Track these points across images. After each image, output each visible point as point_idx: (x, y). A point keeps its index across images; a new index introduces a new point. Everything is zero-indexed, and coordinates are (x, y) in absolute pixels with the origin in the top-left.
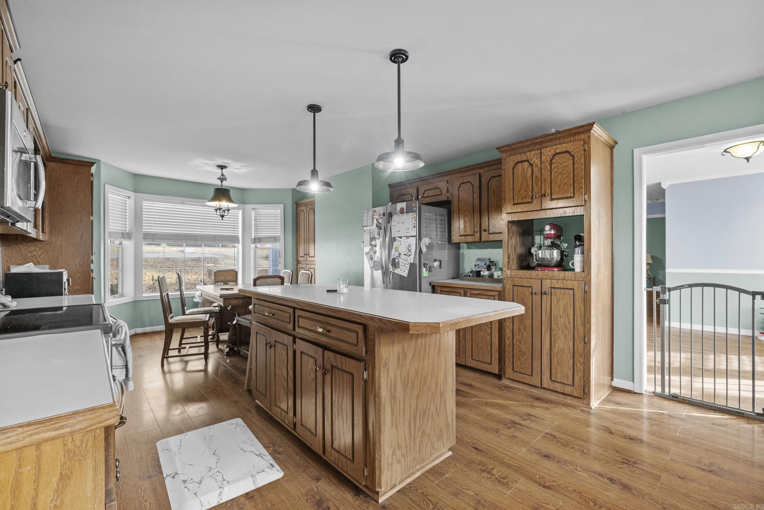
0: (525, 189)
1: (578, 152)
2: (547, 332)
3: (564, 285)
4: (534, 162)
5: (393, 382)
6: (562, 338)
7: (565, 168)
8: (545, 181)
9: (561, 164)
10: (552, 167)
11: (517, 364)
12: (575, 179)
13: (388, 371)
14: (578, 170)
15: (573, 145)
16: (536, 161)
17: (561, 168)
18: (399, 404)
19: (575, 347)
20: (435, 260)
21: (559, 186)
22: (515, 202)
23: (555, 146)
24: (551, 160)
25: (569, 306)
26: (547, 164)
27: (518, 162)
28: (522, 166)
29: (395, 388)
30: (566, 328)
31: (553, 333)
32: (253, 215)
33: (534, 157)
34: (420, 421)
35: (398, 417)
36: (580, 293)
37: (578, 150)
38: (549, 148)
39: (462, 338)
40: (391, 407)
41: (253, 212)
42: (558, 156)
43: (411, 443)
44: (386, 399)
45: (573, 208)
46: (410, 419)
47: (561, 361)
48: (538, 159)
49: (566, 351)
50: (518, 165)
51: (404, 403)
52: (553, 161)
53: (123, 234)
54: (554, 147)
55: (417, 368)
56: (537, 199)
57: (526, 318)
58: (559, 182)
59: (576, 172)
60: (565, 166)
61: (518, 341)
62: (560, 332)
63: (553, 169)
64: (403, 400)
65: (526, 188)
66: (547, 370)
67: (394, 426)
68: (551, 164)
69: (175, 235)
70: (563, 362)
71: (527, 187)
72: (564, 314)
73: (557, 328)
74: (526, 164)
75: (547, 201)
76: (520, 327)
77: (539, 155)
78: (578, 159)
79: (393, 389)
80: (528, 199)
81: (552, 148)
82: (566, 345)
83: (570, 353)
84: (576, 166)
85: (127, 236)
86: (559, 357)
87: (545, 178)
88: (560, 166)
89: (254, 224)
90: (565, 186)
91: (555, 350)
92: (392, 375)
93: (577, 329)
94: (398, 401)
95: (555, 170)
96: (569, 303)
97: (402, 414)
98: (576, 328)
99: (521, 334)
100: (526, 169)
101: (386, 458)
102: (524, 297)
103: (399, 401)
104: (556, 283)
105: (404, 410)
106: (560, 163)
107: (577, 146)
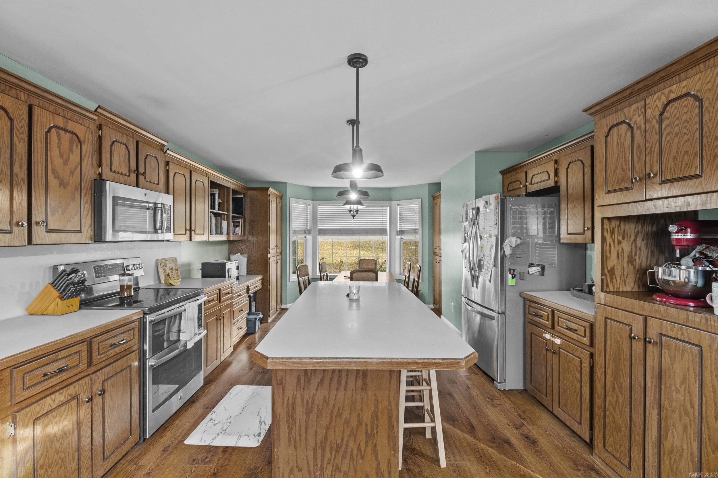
0: (622, 166)
1: (710, 90)
2: (653, 408)
3: (682, 334)
4: (636, 121)
5: (290, 402)
6: (680, 429)
7: (686, 124)
8: (651, 152)
9: (678, 118)
10: (663, 126)
11: (609, 440)
12: (705, 142)
13: (283, 390)
14: (710, 125)
15: (700, 79)
16: (638, 120)
17: (677, 125)
18: (300, 427)
19: (703, 455)
20: (532, 265)
21: (674, 158)
22: (609, 189)
23: (669, 89)
24: (661, 114)
25: (692, 376)
26: (654, 122)
27: (612, 127)
28: (618, 131)
29: (294, 409)
30: (687, 413)
31: (663, 414)
32: (399, 210)
33: (635, 115)
34: (331, 453)
35: (298, 439)
36: (713, 357)
37: (709, 86)
38: (657, 95)
39: (550, 374)
40: (289, 427)
41: (398, 207)
42: (672, 106)
43: (316, 472)
44: (281, 417)
45: (703, 196)
46: (316, 446)
47: (677, 469)
48: (642, 116)
49: (685, 455)
50: (612, 130)
51: (307, 428)
52: (665, 114)
53: (305, 230)
54: (666, 91)
55: (327, 397)
56: (639, 183)
57: (622, 373)
58: (674, 150)
59: (705, 129)
60: (687, 121)
61: (611, 405)
62: (676, 416)
63: (665, 129)
64: (304, 423)
65: (624, 165)
66: (654, 472)
67: (292, 446)
68: (661, 122)
69: (339, 230)
70: (680, 472)
71: (626, 165)
72: (683, 386)
73: (671, 407)
74: (624, 127)
75: (654, 186)
76: (614, 384)
77: (643, 110)
78: (710, 104)
79: (291, 409)
80: (627, 182)
81: (663, 93)
82: (685, 443)
83: (692, 462)
84: (706, 117)
85: (307, 232)
86: (673, 460)
87: (651, 147)
88: (677, 122)
89: (399, 218)
90: (686, 157)
91: (667, 444)
92: (289, 394)
93: (707, 423)
94: (298, 423)
95: (668, 130)
96: (691, 370)
97: (303, 437)
98: (704, 420)
99: (615, 395)
100: (623, 135)
101: (281, 473)
102: (620, 340)
103: (300, 423)
104: (669, 327)
105: (306, 434)
106: (677, 116)
107: (708, 80)
